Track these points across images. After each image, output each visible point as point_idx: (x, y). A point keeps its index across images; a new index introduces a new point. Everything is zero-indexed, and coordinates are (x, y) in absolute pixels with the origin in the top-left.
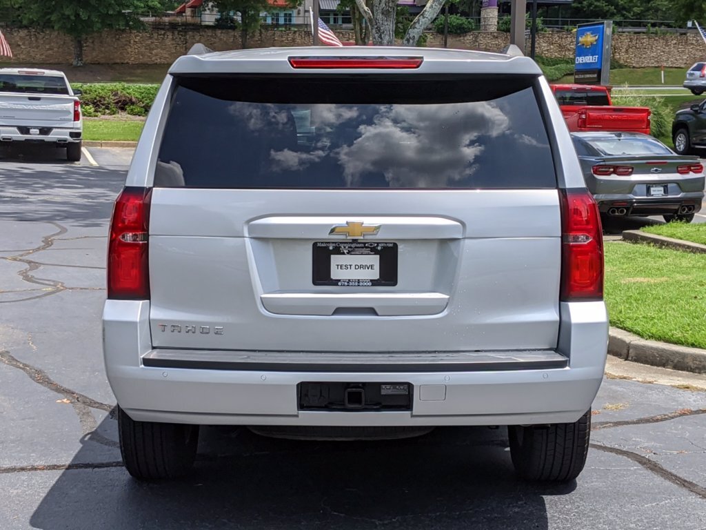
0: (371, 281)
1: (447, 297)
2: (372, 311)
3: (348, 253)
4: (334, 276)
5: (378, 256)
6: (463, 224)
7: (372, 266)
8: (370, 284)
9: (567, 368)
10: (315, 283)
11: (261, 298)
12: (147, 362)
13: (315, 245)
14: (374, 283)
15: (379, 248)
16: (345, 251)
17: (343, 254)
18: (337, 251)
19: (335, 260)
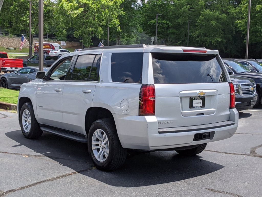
0: (201, 106)
1: (215, 109)
2: (203, 114)
3: (196, 100)
4: (194, 106)
5: (202, 100)
6: (218, 91)
7: (200, 103)
8: (200, 107)
9: (235, 124)
10: (190, 108)
11: (182, 113)
12: (160, 133)
13: (190, 98)
14: (201, 107)
15: (202, 98)
16: (196, 99)
17: (195, 100)
18: (194, 99)
19: (194, 101)
